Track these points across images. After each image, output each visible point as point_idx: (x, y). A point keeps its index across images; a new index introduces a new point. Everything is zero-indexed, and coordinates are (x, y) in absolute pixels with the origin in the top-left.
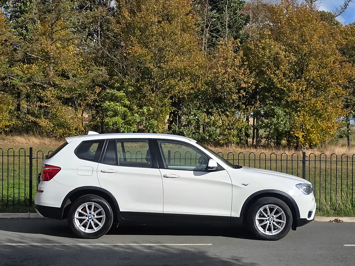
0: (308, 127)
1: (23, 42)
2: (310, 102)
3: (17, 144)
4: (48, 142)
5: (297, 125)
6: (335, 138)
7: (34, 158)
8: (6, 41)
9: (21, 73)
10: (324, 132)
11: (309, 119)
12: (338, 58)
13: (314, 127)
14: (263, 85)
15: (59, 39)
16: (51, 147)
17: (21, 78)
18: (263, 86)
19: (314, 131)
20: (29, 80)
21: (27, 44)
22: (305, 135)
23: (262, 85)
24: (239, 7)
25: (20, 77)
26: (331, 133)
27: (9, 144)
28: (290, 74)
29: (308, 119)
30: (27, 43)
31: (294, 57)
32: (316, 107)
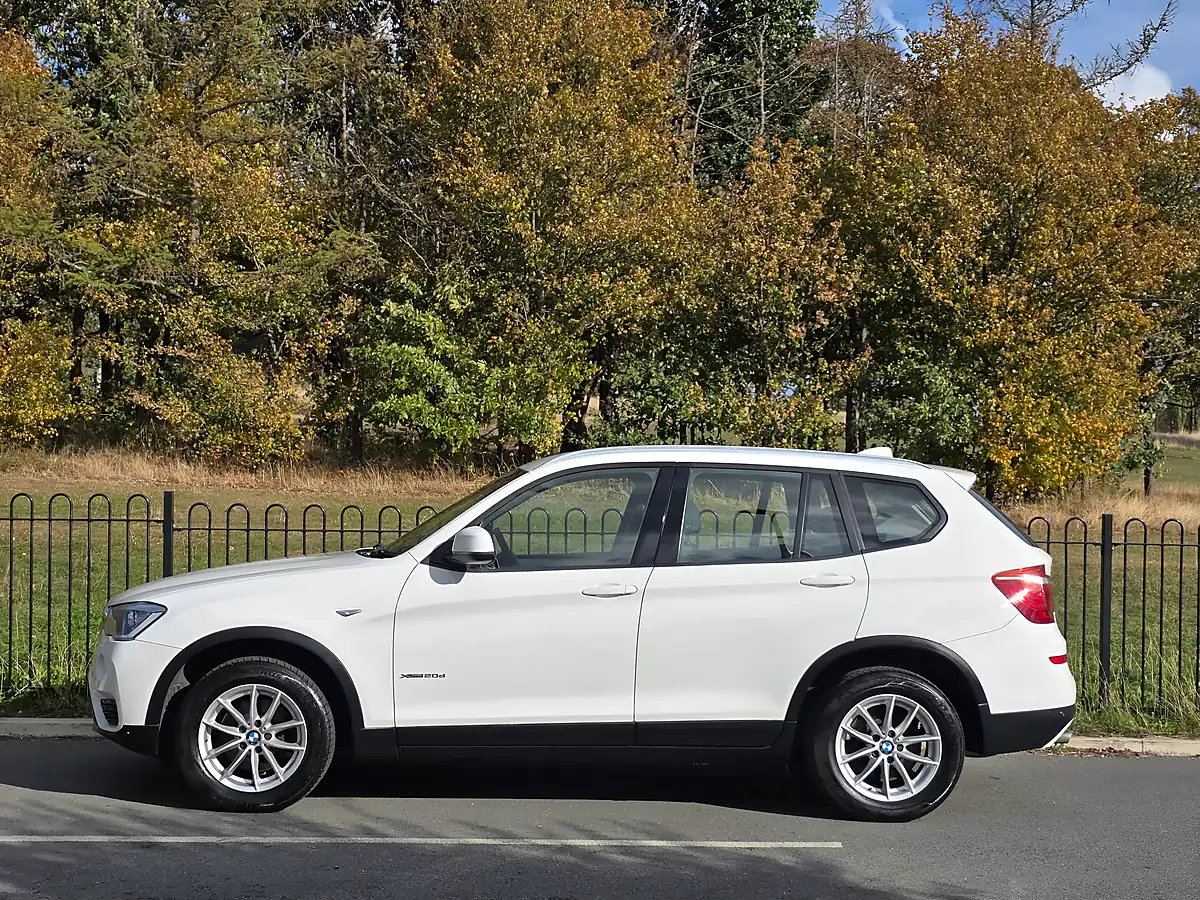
0: (1031, 431)
1: (103, 147)
2: (1039, 351)
3: (83, 480)
4: (183, 474)
5: (998, 425)
6: (1113, 468)
7: (180, 530)
8: (49, 143)
9: (96, 248)
10: (1082, 447)
11: (1034, 407)
12: (1130, 207)
13: (1051, 432)
14: (885, 294)
15: (223, 139)
16: (196, 491)
17: (99, 265)
18: (884, 297)
19: (1051, 443)
20: (124, 271)
21: (117, 152)
22: (1021, 459)
23: (882, 294)
24: (796, 45)
25: (93, 262)
26: (1103, 451)
27: (55, 482)
28: (980, 258)
29: (1030, 406)
30: (120, 150)
31: (990, 205)
32: (1058, 366)
